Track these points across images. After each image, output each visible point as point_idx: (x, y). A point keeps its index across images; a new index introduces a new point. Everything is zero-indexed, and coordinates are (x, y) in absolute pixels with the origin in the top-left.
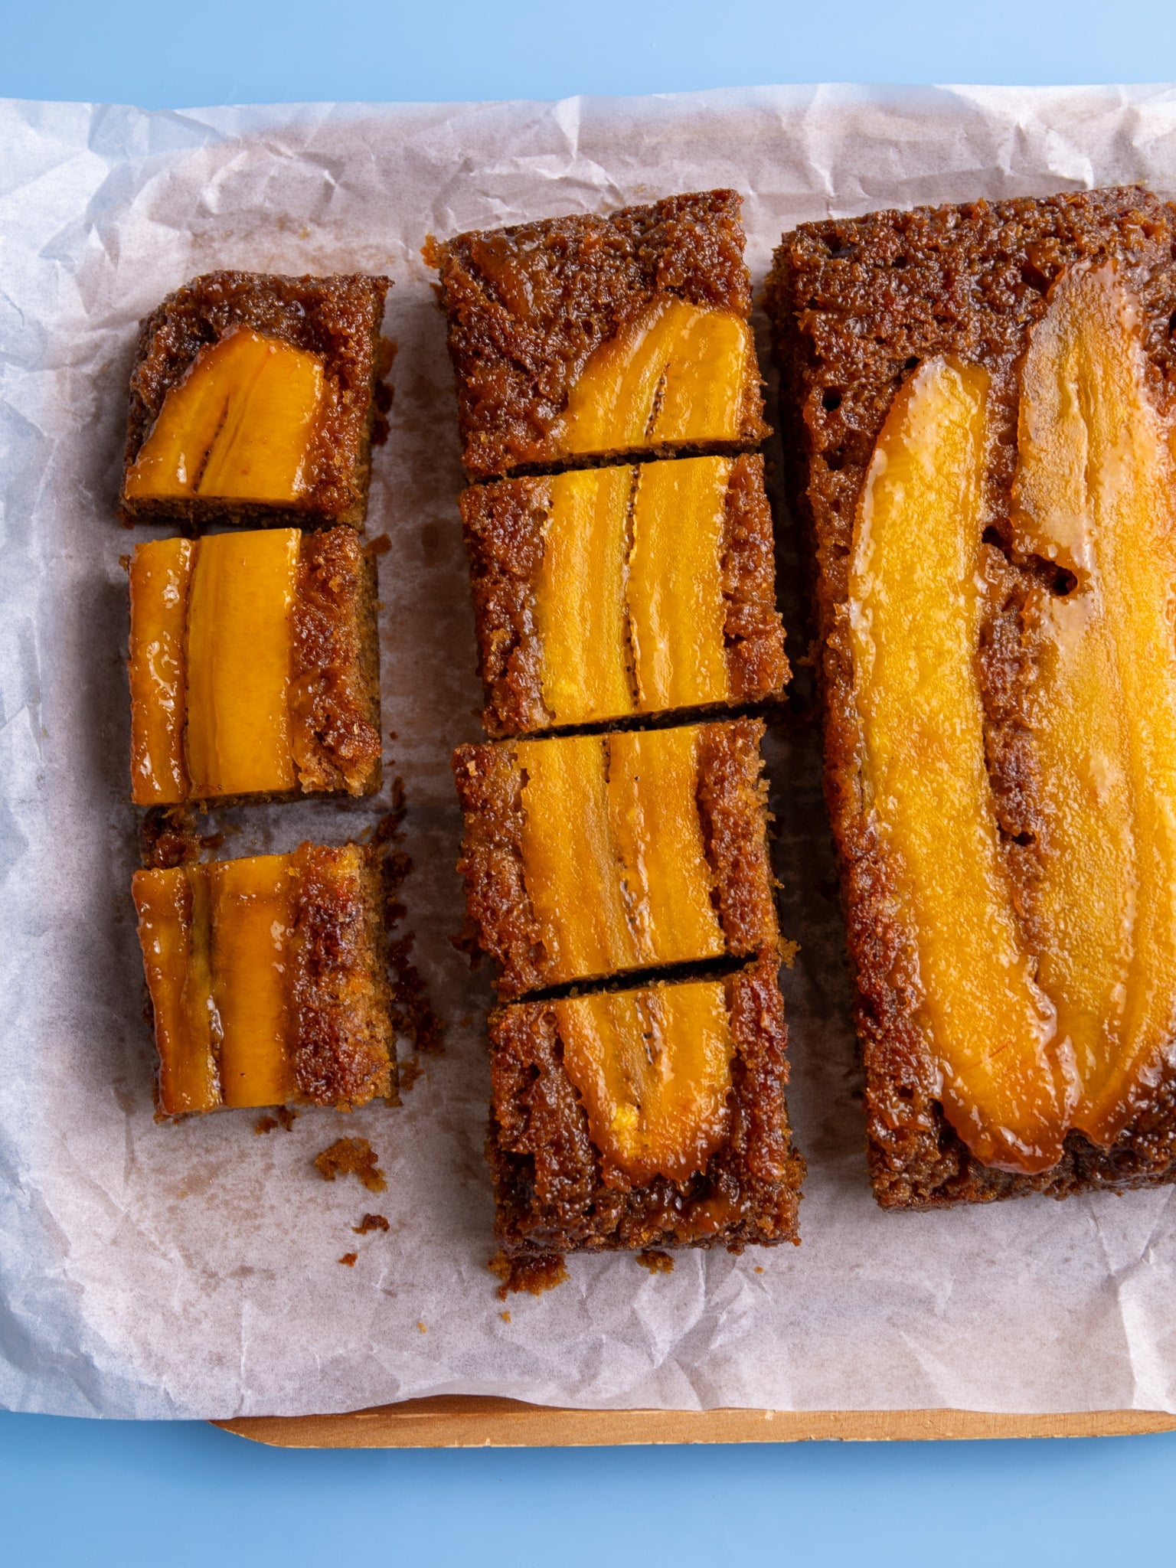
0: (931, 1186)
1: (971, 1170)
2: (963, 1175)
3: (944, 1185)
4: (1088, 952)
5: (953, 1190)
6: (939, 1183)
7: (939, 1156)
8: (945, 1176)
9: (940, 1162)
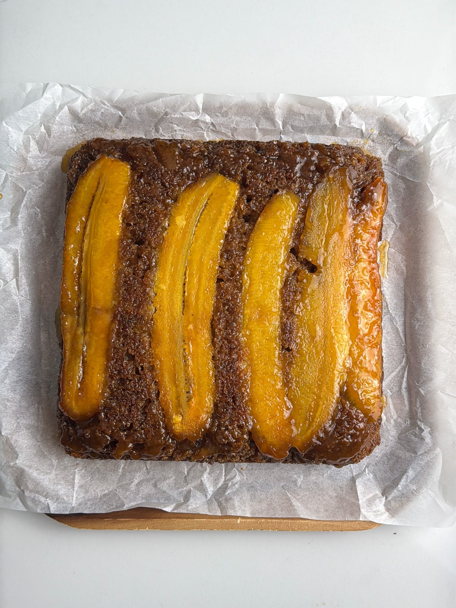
0: (246, 457)
1: (259, 454)
2: (256, 455)
3: (249, 457)
4: (305, 389)
5: (252, 459)
6: (248, 457)
7: (249, 448)
8: (250, 455)
9: (249, 450)
